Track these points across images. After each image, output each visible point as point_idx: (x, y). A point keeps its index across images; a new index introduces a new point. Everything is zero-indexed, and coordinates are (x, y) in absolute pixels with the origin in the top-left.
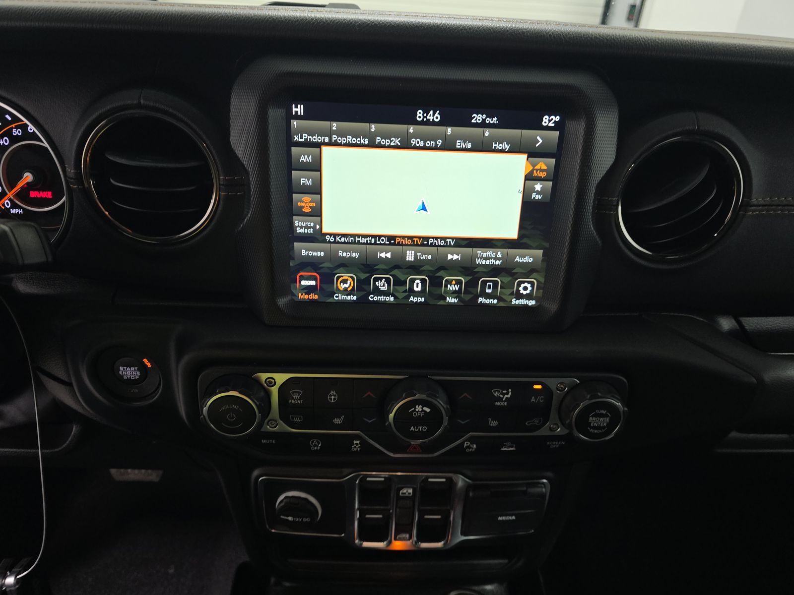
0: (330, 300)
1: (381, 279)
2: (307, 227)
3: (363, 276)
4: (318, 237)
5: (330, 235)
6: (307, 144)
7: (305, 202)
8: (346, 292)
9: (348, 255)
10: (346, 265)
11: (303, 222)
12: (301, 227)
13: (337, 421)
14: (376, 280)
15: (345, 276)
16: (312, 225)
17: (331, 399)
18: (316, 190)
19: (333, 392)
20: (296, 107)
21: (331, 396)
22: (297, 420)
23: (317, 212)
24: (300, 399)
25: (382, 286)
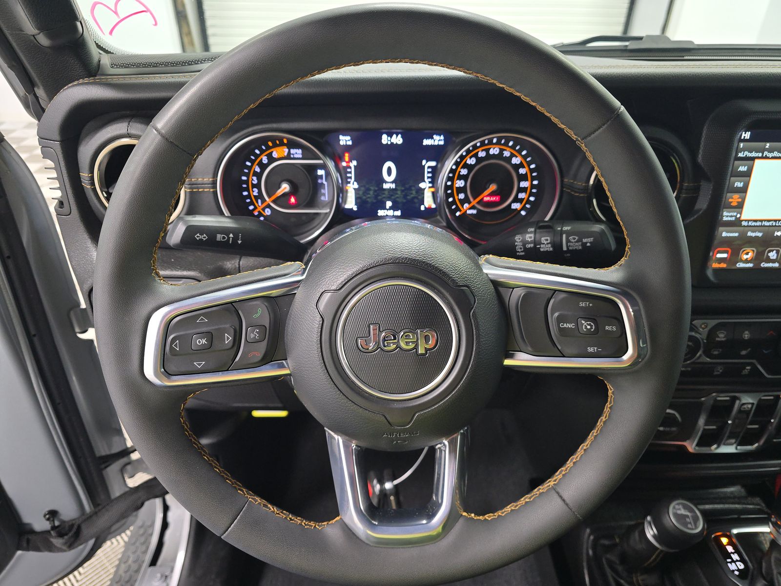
0: (733, 267)
1: (772, 251)
2: (731, 216)
3: (761, 249)
4: (737, 223)
5: (746, 221)
6: (746, 159)
7: (734, 199)
8: (747, 261)
9: (753, 235)
10: (751, 242)
11: (730, 212)
12: (727, 216)
13: (744, 353)
14: (770, 251)
15: (748, 250)
16: (735, 214)
17: (745, 337)
18: (744, 190)
19: (747, 332)
20: (745, 134)
21: (745, 334)
22: (716, 353)
23: (740, 206)
24: (724, 337)
25: (773, 255)
